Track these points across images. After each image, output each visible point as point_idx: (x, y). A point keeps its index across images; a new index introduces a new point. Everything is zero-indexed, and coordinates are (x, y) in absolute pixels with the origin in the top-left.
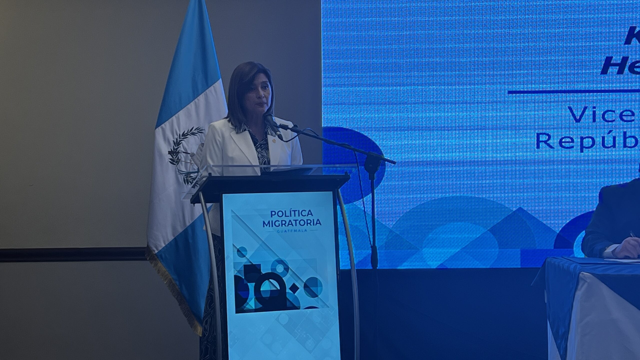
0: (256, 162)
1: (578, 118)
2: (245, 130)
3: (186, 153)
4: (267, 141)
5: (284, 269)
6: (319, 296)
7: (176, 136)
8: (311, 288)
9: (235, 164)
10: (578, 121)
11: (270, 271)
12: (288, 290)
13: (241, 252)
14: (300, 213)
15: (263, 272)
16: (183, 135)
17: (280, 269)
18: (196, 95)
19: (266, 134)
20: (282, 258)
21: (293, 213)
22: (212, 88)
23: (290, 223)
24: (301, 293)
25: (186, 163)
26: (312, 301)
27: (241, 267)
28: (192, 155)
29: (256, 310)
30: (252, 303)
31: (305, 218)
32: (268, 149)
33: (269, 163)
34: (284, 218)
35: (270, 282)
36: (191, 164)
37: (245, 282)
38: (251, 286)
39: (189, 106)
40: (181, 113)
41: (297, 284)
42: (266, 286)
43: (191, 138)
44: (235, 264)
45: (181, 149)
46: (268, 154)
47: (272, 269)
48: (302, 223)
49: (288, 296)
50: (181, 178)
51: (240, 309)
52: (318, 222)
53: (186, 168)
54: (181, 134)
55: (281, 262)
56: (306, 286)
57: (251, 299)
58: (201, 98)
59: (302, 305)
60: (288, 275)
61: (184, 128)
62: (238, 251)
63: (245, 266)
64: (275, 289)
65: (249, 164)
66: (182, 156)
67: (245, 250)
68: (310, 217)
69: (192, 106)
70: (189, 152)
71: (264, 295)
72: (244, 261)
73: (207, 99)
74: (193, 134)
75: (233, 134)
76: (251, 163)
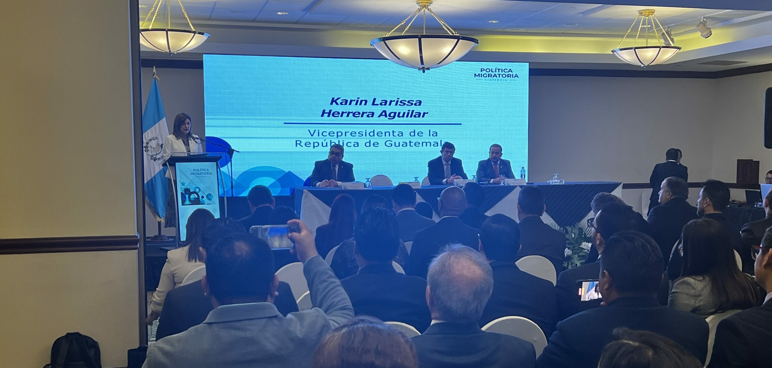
0: (185, 151)
1: (312, 134)
2: (180, 139)
3: (151, 147)
4: (188, 142)
5: (199, 190)
6: (212, 200)
7: (147, 140)
8: (209, 197)
9: (177, 152)
10: (312, 136)
11: (194, 191)
12: (200, 198)
13: (183, 184)
14: (204, 170)
15: (191, 191)
16: (150, 140)
17: (197, 190)
18: (155, 124)
19: (188, 140)
20: (198, 186)
21: (201, 170)
22: (161, 121)
23: (201, 174)
24: (205, 199)
25: (151, 151)
26: (209, 202)
27: (183, 189)
28: (154, 148)
29: (189, 205)
30: (187, 202)
31: (206, 172)
32: (189, 145)
33: (190, 152)
34: (198, 172)
35: (194, 195)
36: (153, 151)
37: (185, 194)
38: (187, 196)
39: (152, 128)
40: (149, 131)
41: (204, 196)
42: (192, 196)
43: (153, 141)
44: (181, 188)
45: (149, 145)
46: (189, 147)
47: (194, 190)
48: (205, 173)
49: (200, 200)
50: (149, 157)
51: (183, 204)
52: (211, 173)
53: (151, 153)
54: (149, 139)
55: (198, 188)
56: (207, 196)
57: (187, 201)
58: (157, 125)
59: (206, 203)
60: (200, 193)
61: (150, 137)
62: (182, 183)
63: (185, 189)
64: (195, 197)
65: (182, 152)
66: (149, 149)
67: (185, 183)
68: (208, 171)
69: (153, 128)
70: (152, 147)
71: (192, 200)
72: (184, 187)
73: (159, 125)
74: (154, 139)
75: (176, 140)
76: (183, 151)
